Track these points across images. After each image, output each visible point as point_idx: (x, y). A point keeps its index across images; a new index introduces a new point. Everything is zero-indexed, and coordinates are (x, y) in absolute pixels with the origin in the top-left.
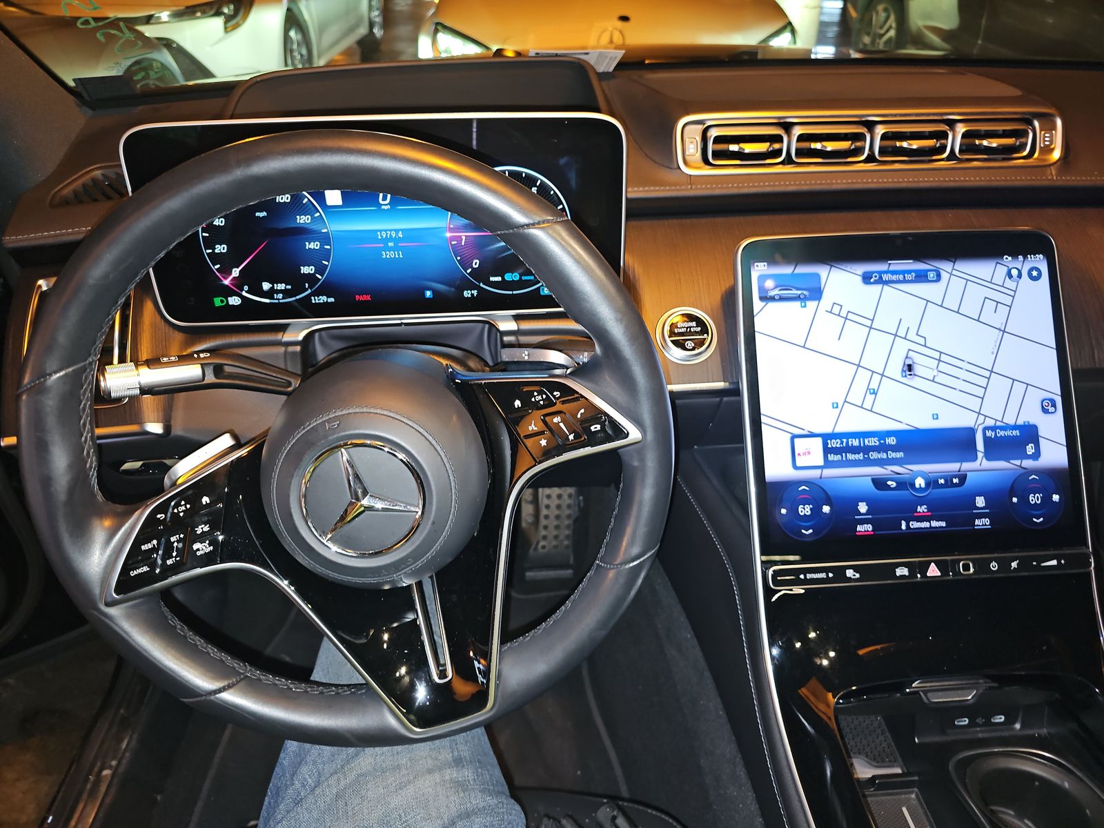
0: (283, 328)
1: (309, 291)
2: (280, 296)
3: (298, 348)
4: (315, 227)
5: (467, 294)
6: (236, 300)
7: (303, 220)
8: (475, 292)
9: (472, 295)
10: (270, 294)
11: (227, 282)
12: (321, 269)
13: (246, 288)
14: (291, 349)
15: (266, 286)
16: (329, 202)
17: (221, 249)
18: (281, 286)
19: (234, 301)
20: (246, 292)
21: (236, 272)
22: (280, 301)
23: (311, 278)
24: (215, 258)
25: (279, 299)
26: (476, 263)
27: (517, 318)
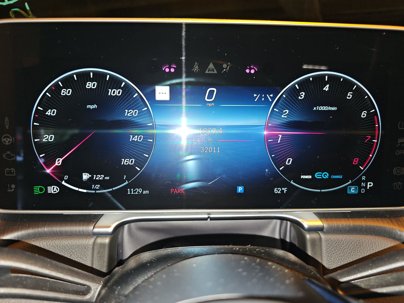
0: (95, 219)
1: (127, 183)
2: (98, 186)
3: (107, 240)
4: (141, 120)
5: (277, 191)
6: (55, 189)
7: (130, 114)
8: (285, 190)
9: (282, 191)
10: (87, 185)
11: (48, 171)
12: (141, 162)
13: (66, 177)
14: (100, 240)
15: (86, 176)
16: (159, 97)
17: (48, 138)
18: (100, 177)
19: (53, 190)
20: (66, 182)
21: (59, 162)
22: (97, 192)
23: (130, 170)
24: (42, 147)
25: (96, 190)
26: (289, 162)
27: (321, 216)
